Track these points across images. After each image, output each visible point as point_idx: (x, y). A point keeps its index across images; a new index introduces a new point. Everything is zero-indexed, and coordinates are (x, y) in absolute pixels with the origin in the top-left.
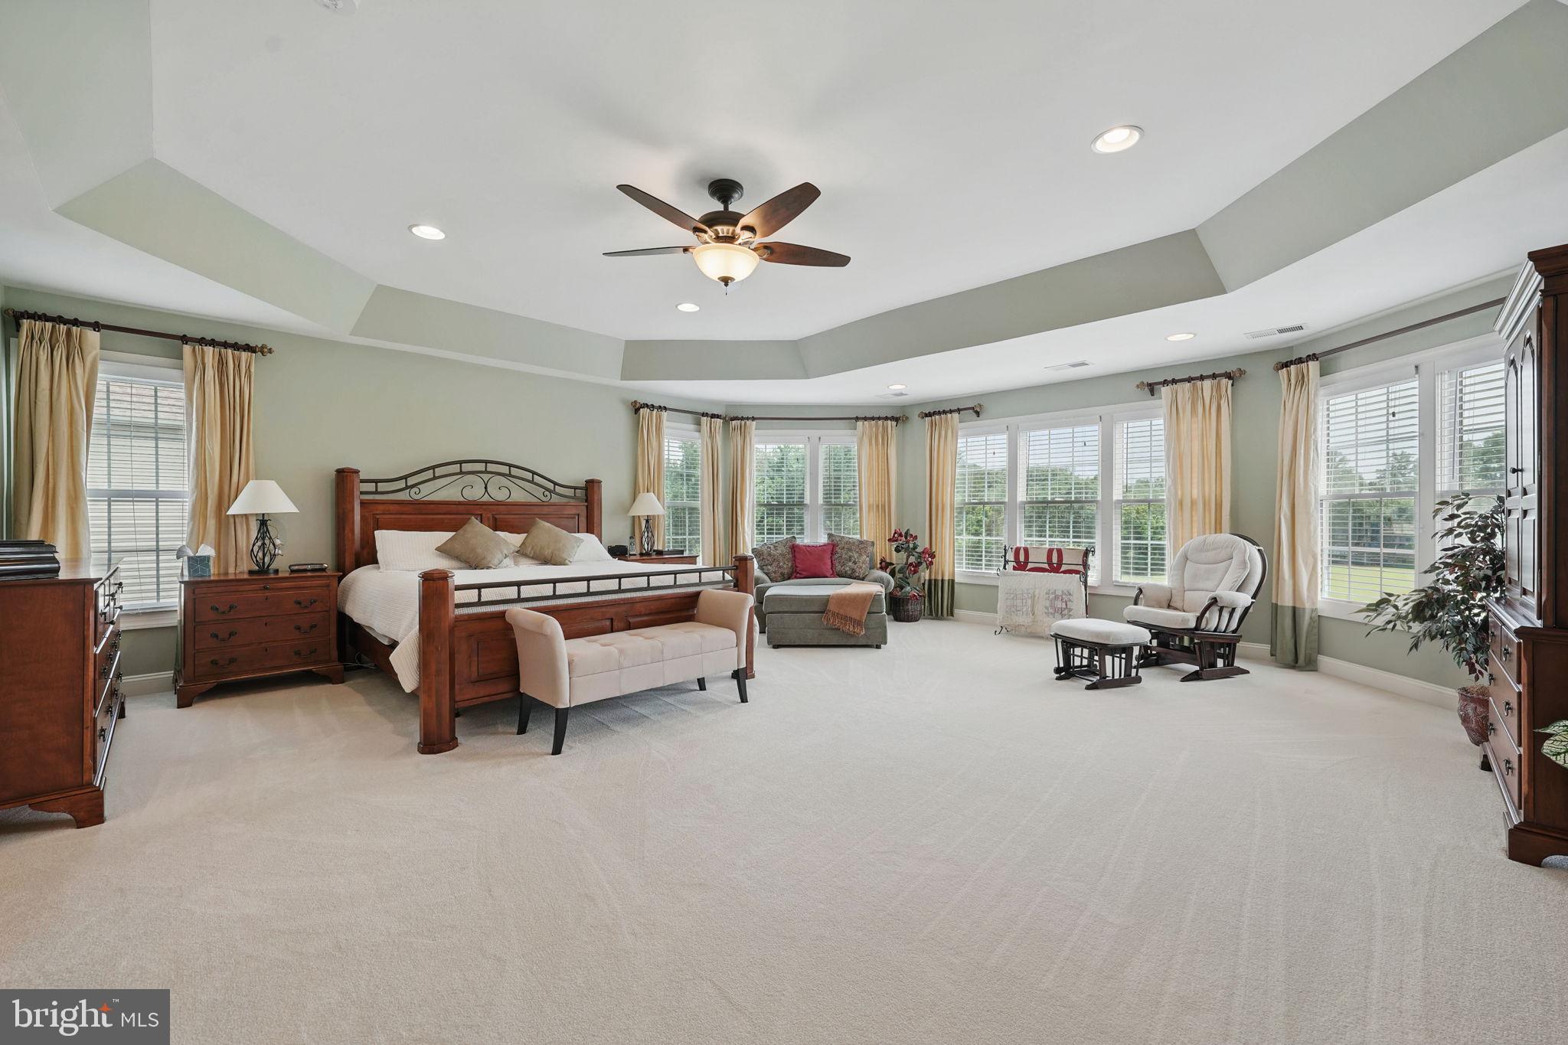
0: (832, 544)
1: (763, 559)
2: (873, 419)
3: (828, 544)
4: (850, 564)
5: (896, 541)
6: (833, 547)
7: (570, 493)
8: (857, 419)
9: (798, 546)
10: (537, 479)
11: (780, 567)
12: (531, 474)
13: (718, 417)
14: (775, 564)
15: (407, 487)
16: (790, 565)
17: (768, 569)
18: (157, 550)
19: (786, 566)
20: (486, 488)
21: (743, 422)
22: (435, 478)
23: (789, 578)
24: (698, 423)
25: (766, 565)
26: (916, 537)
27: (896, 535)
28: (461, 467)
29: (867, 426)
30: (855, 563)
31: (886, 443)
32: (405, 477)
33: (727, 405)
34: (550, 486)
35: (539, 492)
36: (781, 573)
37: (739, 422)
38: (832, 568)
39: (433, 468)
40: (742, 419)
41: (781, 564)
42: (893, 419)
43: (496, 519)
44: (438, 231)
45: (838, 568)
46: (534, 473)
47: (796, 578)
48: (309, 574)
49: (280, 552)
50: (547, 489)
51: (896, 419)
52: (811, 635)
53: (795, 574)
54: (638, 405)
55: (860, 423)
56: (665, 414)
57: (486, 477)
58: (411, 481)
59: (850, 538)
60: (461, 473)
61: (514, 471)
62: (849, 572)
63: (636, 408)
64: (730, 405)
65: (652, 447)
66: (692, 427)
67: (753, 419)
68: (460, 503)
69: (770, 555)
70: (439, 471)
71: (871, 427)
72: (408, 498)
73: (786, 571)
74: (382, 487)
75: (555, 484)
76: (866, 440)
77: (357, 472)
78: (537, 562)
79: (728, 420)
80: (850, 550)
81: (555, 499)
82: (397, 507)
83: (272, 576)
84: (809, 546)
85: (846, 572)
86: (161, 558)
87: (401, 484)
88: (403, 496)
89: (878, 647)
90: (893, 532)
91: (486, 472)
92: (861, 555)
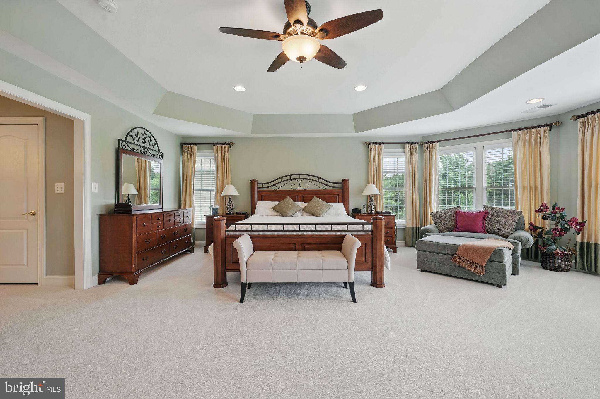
0: (484, 212)
1: (436, 219)
2: (527, 128)
3: (482, 212)
4: (498, 225)
5: (542, 211)
6: (485, 214)
7: (335, 185)
8: (513, 130)
9: (460, 212)
10: (320, 180)
11: (446, 224)
12: (318, 178)
13: (416, 143)
14: (443, 222)
15: (272, 185)
16: (453, 223)
17: (438, 225)
18: (201, 206)
19: (450, 224)
20: (300, 185)
21: (431, 144)
22: (281, 182)
23: (452, 231)
24: (404, 148)
25: (438, 223)
26: (563, 210)
27: (542, 208)
28: (291, 177)
29: (522, 134)
30: (502, 225)
31: (539, 143)
32: (272, 182)
33: (423, 137)
34: (326, 183)
35: (321, 186)
36: (447, 228)
37: (428, 144)
38: (483, 227)
39: (281, 178)
40: (431, 142)
41: (447, 222)
42: (546, 125)
43: (303, 197)
44: (243, 88)
45: (488, 227)
46: (319, 178)
47: (456, 231)
48: (241, 215)
49: (234, 207)
50: (325, 184)
51: (550, 126)
52: (444, 269)
53: (455, 229)
54: (368, 143)
55: (515, 134)
56: (383, 146)
57: (300, 180)
58: (274, 183)
59: (500, 209)
60: (291, 179)
61: (311, 178)
62: (497, 231)
63: (368, 144)
64: (424, 136)
65: (376, 163)
66: (401, 150)
67: (437, 141)
68: (290, 191)
69: (441, 217)
70: (283, 179)
71: (525, 135)
72: (273, 189)
73: (450, 227)
74: (265, 185)
75: (328, 182)
76: (520, 144)
77: (257, 181)
78: (310, 215)
79: (421, 144)
80: (498, 216)
81: (328, 188)
82: (267, 193)
83: (231, 215)
84: (467, 213)
85: (494, 230)
86: (202, 208)
87: (270, 184)
88: (271, 189)
89: (499, 286)
90: (540, 205)
91: (300, 178)
92: (507, 220)
